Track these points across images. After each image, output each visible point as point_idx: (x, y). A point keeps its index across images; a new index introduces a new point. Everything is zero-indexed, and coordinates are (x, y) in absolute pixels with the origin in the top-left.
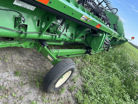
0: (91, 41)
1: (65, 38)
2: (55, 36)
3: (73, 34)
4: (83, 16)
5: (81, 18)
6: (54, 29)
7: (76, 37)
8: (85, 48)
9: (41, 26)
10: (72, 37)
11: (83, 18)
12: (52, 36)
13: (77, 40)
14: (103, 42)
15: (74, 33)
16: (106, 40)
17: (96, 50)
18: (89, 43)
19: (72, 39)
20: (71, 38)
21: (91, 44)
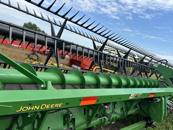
0: (149, 109)
1: (115, 116)
2: (104, 118)
3: (123, 108)
4: (131, 95)
5: (130, 98)
6: (102, 112)
7: (127, 110)
8: (143, 120)
9: (88, 114)
10: (123, 111)
11: (132, 96)
12: (101, 120)
13: (130, 112)
14: (165, 109)
15: (124, 106)
16: (168, 104)
17: (159, 121)
18: (147, 113)
19: (124, 114)
20: (122, 115)
21: (149, 114)
